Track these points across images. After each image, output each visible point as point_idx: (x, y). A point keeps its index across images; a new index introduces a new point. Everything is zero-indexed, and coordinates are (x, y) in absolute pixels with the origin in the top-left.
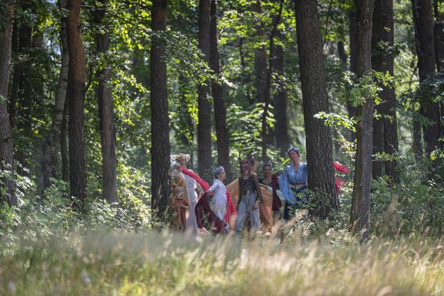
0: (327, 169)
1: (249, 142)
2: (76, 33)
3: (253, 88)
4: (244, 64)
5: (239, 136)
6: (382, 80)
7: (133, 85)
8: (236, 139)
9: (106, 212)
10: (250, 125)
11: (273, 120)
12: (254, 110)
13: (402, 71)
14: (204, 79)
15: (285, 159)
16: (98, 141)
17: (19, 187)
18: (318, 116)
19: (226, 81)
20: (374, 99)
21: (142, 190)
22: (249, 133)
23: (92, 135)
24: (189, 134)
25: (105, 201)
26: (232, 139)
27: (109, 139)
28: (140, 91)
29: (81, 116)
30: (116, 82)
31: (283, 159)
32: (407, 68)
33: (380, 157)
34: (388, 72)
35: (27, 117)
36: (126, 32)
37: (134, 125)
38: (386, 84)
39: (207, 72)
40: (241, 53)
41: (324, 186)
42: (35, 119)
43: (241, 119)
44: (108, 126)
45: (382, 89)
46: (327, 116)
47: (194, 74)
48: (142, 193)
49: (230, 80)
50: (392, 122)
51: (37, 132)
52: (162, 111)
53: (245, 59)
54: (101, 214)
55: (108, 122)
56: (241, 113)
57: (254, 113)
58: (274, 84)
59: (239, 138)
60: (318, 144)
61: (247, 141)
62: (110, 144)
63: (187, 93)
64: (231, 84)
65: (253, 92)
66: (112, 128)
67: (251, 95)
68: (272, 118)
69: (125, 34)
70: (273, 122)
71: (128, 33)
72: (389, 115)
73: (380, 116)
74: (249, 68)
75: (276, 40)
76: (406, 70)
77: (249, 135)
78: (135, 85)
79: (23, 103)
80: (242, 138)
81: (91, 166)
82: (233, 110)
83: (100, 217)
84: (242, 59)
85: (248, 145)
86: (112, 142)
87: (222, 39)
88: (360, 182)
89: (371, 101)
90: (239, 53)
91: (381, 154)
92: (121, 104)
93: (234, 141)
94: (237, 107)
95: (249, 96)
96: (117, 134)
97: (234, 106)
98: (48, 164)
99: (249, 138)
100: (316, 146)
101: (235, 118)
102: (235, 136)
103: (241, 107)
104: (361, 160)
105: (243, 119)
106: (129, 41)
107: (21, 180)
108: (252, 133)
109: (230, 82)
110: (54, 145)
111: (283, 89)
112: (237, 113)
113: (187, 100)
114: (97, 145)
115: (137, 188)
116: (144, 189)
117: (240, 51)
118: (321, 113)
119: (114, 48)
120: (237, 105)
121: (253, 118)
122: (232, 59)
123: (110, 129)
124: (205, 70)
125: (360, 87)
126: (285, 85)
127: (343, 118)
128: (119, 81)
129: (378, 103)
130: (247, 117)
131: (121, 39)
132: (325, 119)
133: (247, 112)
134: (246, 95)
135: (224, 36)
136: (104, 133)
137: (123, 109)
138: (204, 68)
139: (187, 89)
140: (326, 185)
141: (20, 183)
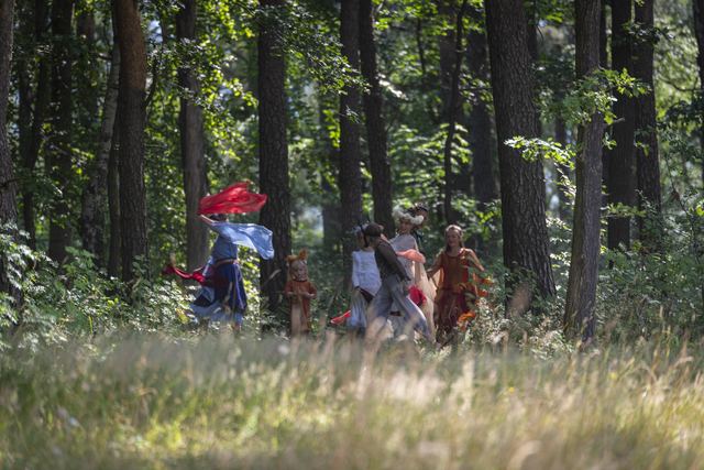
0: (535, 231)
1: (429, 186)
2: (131, 10)
3: (439, 100)
4: (424, 62)
5: (414, 177)
6: (614, 83)
7: (237, 94)
8: (407, 181)
9: (175, 301)
10: (430, 160)
11: (467, 151)
12: (437, 136)
13: (682, 72)
14: (342, 85)
15: (485, 214)
16: (179, 186)
17: (12, 263)
18: (512, 142)
19: (391, 89)
20: (603, 115)
21: (251, 265)
22: (430, 172)
23: (171, 177)
24: (330, 174)
25: (174, 284)
26: (401, 181)
27: (197, 181)
28: (249, 104)
29: (138, 146)
30: (210, 91)
31: (481, 215)
32: (690, 67)
33: (614, 211)
34: (625, 70)
35: (64, 148)
36: (227, 9)
37: (239, 159)
38: (622, 91)
39: (347, 73)
40: (420, 44)
41: (530, 257)
42: (78, 150)
43: (416, 150)
44: (194, 162)
45: (616, 100)
46: (527, 143)
47: (324, 75)
48: (251, 269)
49: (398, 87)
50: (646, 153)
51: (80, 171)
52: (277, 136)
53: (427, 52)
54: (167, 305)
55: (195, 154)
56: (415, 139)
57: (436, 140)
58: (466, 92)
59: (412, 180)
60: (520, 191)
61: (425, 185)
62: (198, 189)
63: (328, 108)
64: (398, 93)
65: (439, 107)
66: (202, 164)
67: (435, 111)
68: (465, 147)
69: (225, 12)
70: (466, 155)
71: (231, 11)
72: (642, 142)
73: (614, 143)
74: (432, 67)
75: (467, 21)
76: (688, 70)
77: (428, 176)
78: (240, 96)
79: (57, 125)
80: (417, 179)
81: (169, 225)
82: (403, 136)
83: (166, 310)
84: (421, 53)
85: (427, 191)
86: (202, 188)
87: (382, 20)
88: (582, 252)
89: (598, 118)
90: (416, 43)
91: (615, 205)
92: (218, 126)
93: (404, 185)
94: (408, 130)
95: (431, 113)
96: (210, 174)
97: (405, 128)
98: (91, 223)
99: (429, 180)
100: (517, 192)
101: (406, 147)
102: (407, 177)
103: (416, 131)
104: (583, 216)
105: (419, 149)
106: (231, 24)
107: (16, 251)
108: (434, 172)
109: (397, 89)
110: (99, 193)
111: (479, 100)
112: (409, 140)
113: (327, 120)
114: (179, 192)
115: (243, 262)
116: (254, 262)
117: (418, 40)
118: (517, 139)
119: (207, 36)
120: (409, 127)
121: (433, 148)
122: (405, 52)
123: (199, 166)
124: (344, 70)
125: (580, 95)
126: (482, 94)
127: (553, 147)
128: (215, 89)
129: (610, 121)
130: (425, 145)
131: (219, 21)
132: (523, 148)
133: (426, 139)
134: (426, 110)
135: (384, 16)
136: (189, 174)
137: (222, 134)
138: (342, 66)
139: (327, 101)
140: (533, 256)
141: (14, 255)
